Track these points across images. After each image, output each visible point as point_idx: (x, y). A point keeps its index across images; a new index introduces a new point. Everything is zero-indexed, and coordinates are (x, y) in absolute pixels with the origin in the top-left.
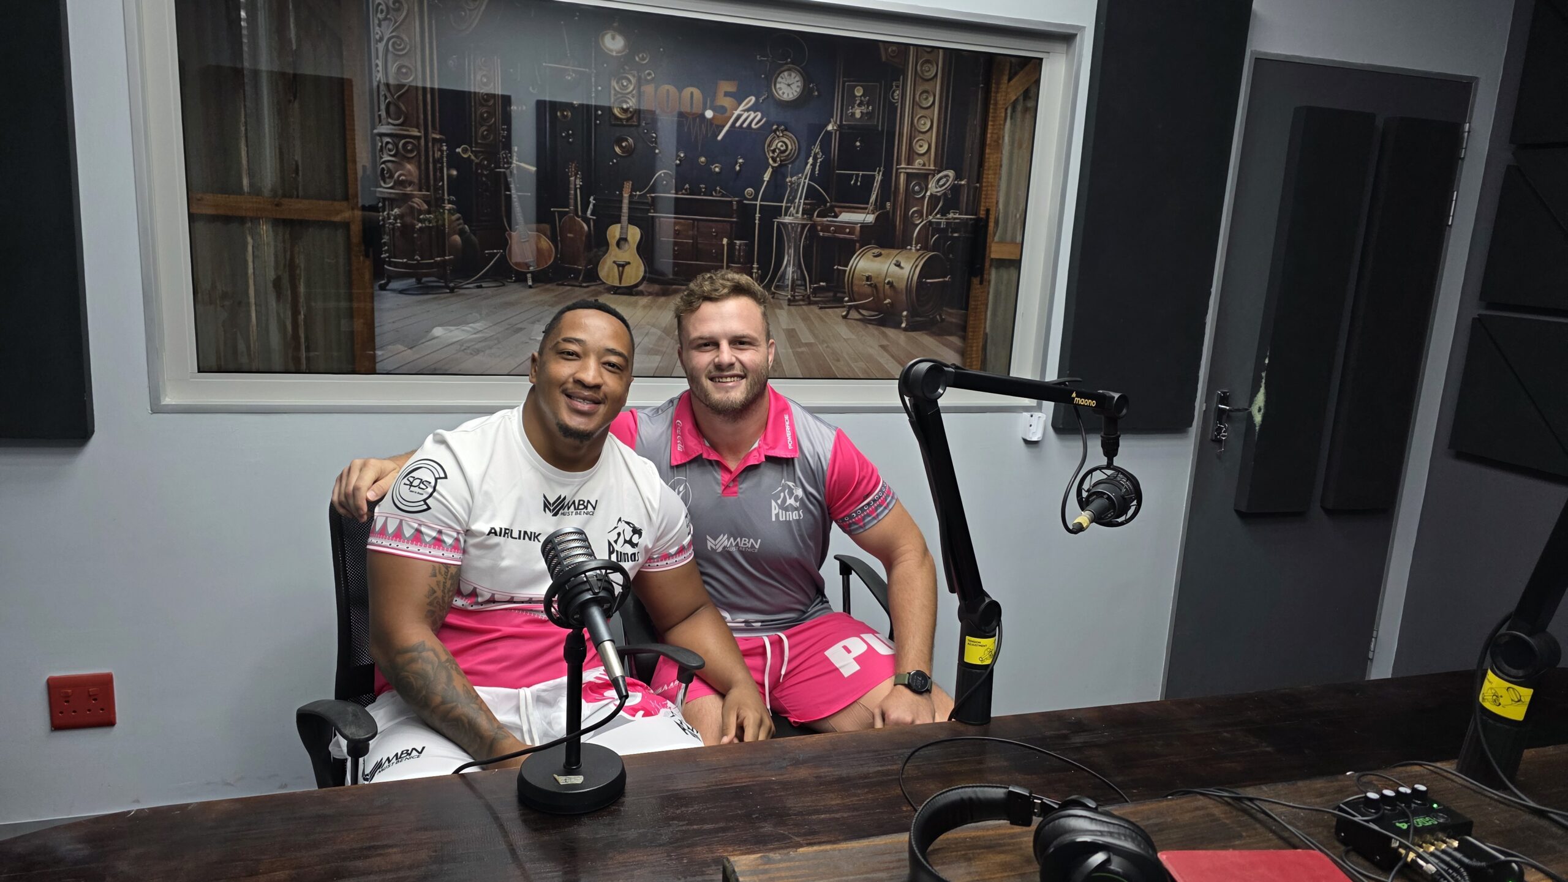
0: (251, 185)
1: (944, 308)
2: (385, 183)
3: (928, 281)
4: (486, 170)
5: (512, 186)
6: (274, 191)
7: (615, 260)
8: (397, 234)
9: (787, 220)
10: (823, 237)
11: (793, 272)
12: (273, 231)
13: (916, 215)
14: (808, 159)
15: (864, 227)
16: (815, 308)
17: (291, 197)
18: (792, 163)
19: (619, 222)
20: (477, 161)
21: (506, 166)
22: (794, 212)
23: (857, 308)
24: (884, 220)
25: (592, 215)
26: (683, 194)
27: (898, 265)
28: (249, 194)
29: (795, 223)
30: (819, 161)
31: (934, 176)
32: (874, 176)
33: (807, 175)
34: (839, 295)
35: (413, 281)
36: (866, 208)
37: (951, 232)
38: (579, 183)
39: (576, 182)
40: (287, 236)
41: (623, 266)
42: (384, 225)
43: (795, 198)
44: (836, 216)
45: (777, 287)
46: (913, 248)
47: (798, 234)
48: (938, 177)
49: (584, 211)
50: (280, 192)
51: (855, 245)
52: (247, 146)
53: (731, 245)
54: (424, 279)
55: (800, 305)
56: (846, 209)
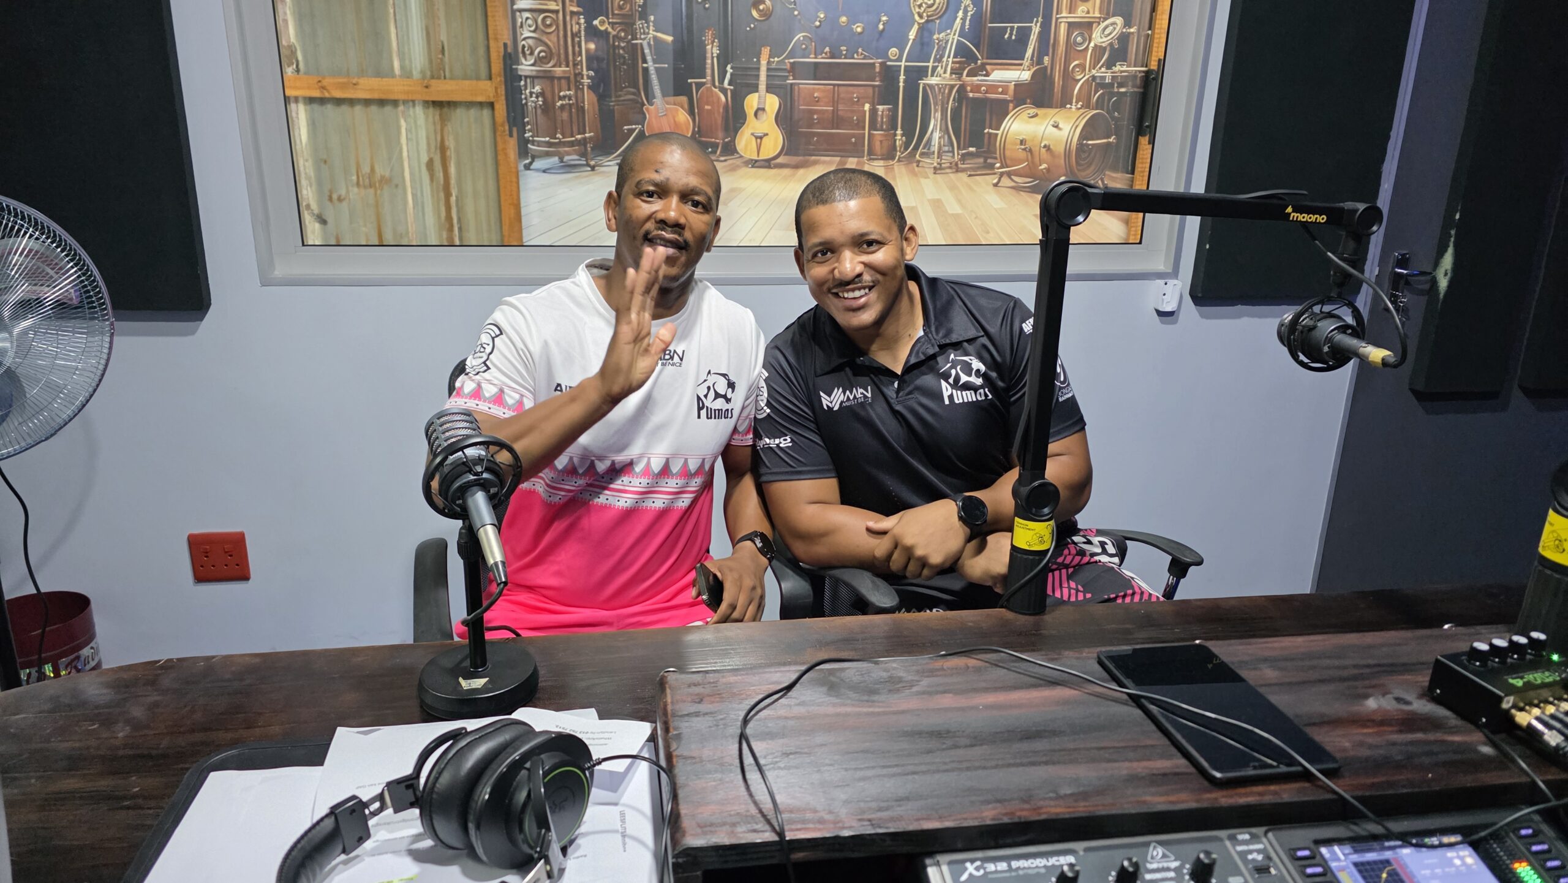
0: (402, 67)
1: (1107, 173)
2: (526, 60)
3: (1090, 142)
4: (624, 42)
5: (649, 58)
6: (422, 72)
7: (753, 132)
8: (539, 111)
9: (933, 81)
10: (974, 99)
11: (940, 138)
12: (424, 113)
13: (1078, 70)
14: (958, 12)
15: (1019, 86)
16: (963, 176)
17: (439, 78)
18: (940, 17)
19: (757, 91)
20: (614, 33)
21: (643, 36)
22: (942, 72)
23: (1009, 175)
24: (1042, 78)
25: (730, 84)
26: (823, 58)
27: (1056, 126)
28: (401, 76)
29: (942, 85)
30: (969, 14)
31: (1099, 24)
32: (1030, 28)
33: (956, 31)
34: (989, 161)
35: (556, 159)
36: (1021, 65)
37: (1117, 87)
38: (716, 51)
39: (713, 50)
40: (437, 117)
41: (761, 138)
42: (526, 104)
43: (942, 56)
44: (987, 75)
45: (922, 154)
46: (1073, 107)
47: (946, 95)
48: (1103, 25)
49: (722, 81)
50: (428, 73)
51: (1008, 106)
52: (396, 27)
53: (873, 111)
54: (566, 158)
55: (947, 173)
56: (999, 67)
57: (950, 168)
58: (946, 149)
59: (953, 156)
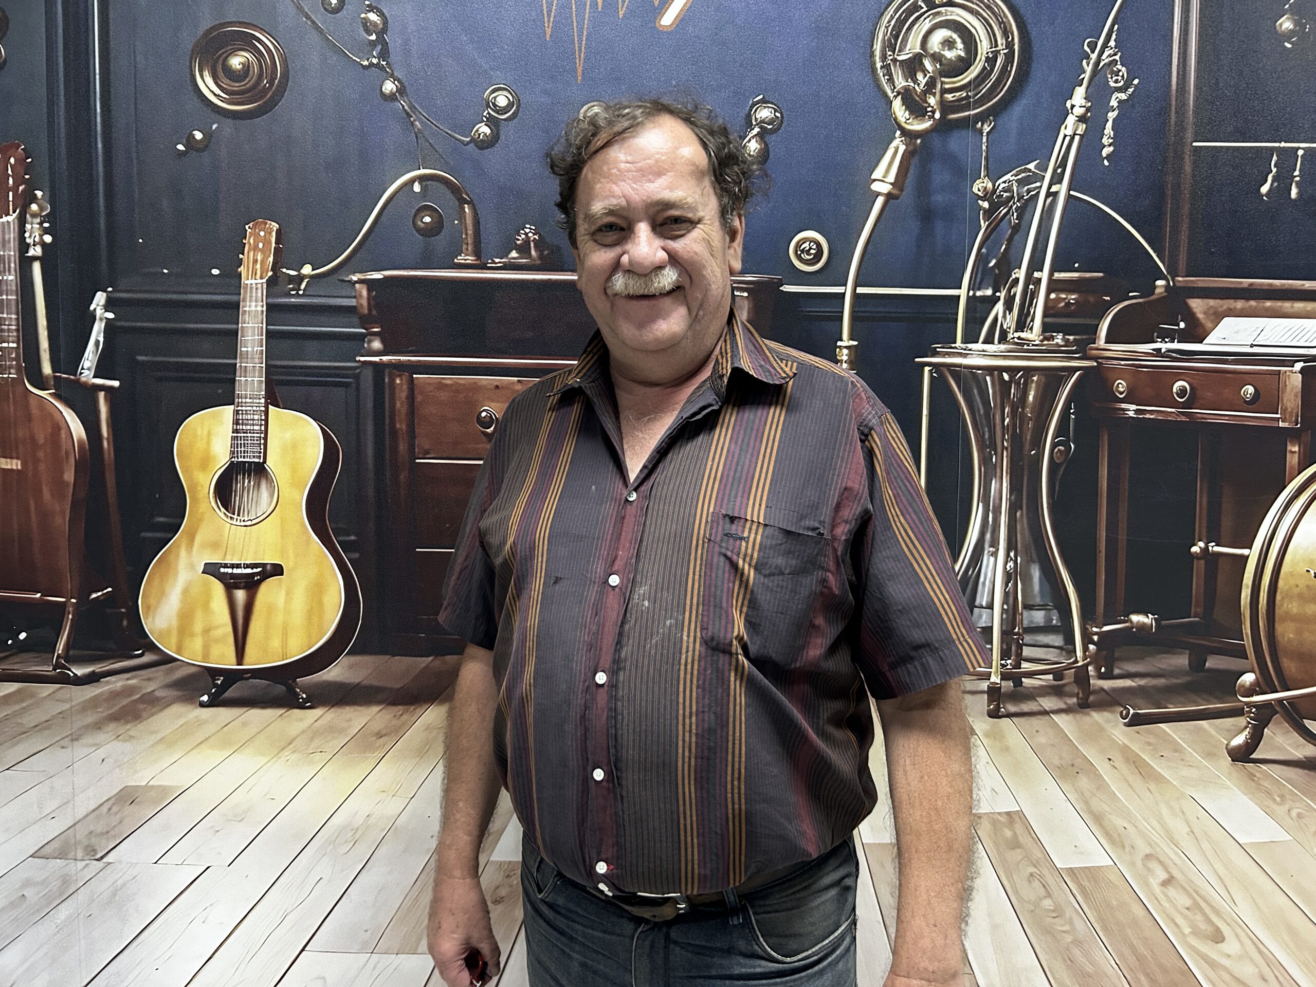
7: (215, 558)
14: (1068, 93)
19: (228, 399)
22: (1010, 321)
23: (1294, 714)
26: (506, 267)
29: (1012, 370)
30: (1116, 102)
33: (1063, 165)
34: (1212, 663)
38: (40, 238)
39: (24, 232)
41: (251, 584)
51: (1284, 453)
55: (1045, 713)
56: (1240, 304)
57: (1057, 691)
58: (1038, 617)
59: (1068, 647)
